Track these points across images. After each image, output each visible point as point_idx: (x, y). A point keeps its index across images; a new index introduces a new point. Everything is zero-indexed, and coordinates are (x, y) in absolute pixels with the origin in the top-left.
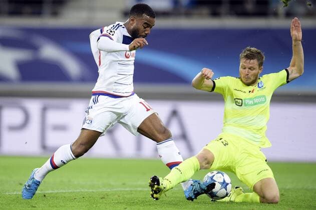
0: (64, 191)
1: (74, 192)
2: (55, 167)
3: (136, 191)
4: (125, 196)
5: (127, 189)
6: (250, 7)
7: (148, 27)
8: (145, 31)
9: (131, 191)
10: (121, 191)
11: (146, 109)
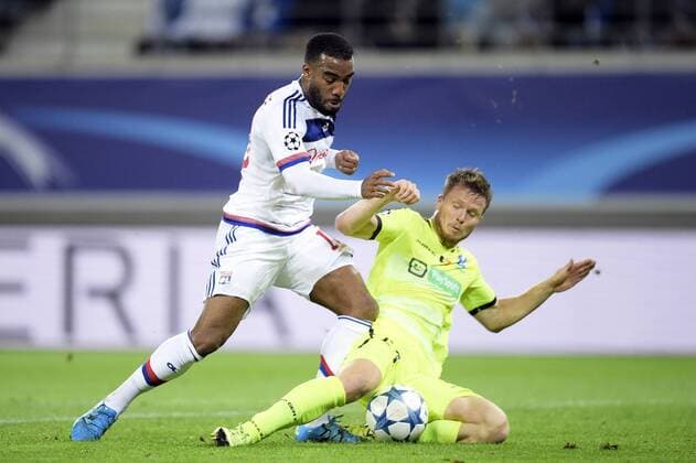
0: (19, 421)
1: (39, 423)
2: (153, 381)
3: (170, 419)
4: (147, 429)
5: (151, 415)
6: (403, 29)
7: (334, 80)
8: (332, 89)
9: (159, 418)
10: (137, 419)
11: (330, 247)
